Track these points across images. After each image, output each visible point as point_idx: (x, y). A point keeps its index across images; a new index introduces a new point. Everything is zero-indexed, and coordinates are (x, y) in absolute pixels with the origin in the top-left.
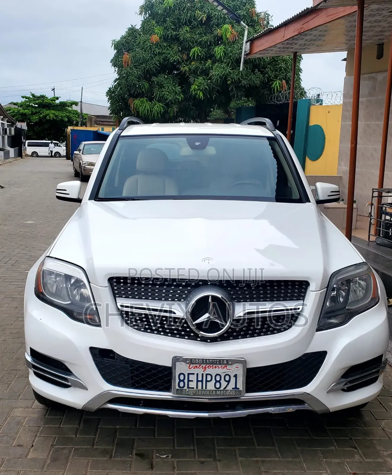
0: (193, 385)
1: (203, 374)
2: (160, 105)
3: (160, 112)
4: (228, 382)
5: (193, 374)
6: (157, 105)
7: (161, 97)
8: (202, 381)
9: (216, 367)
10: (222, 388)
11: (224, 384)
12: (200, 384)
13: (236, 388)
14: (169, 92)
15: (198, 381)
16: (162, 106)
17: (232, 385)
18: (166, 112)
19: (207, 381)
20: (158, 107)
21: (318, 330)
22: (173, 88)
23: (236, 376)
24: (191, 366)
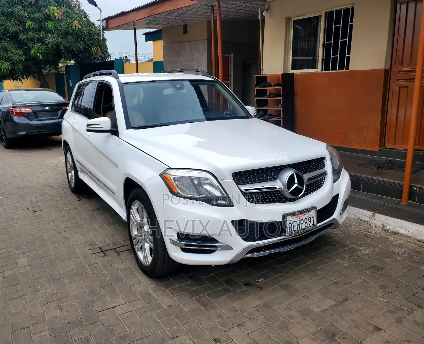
0: (295, 228)
1: (299, 220)
2: (7, 64)
3: (9, 69)
4: (310, 221)
5: (295, 222)
6: (5, 64)
7: (7, 58)
8: (299, 225)
9: (304, 215)
10: (308, 226)
11: (308, 223)
12: (298, 226)
13: (314, 224)
14: (13, 54)
15: (297, 225)
16: (10, 65)
17: (312, 223)
18: (13, 69)
19: (301, 224)
20: (6, 65)
21: (334, 183)
22: (17, 52)
23: (313, 217)
24: (294, 217)
